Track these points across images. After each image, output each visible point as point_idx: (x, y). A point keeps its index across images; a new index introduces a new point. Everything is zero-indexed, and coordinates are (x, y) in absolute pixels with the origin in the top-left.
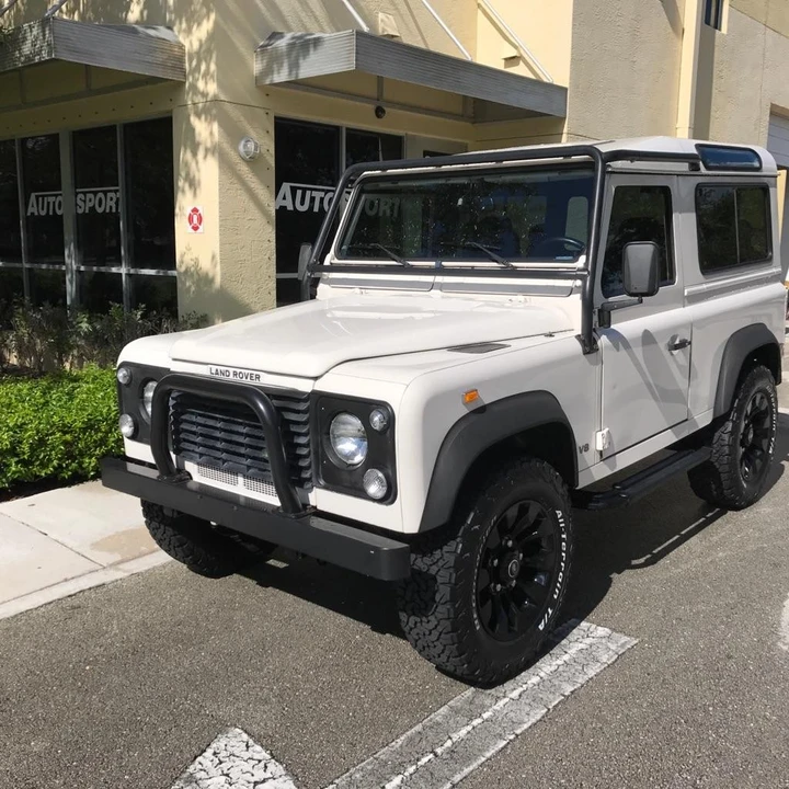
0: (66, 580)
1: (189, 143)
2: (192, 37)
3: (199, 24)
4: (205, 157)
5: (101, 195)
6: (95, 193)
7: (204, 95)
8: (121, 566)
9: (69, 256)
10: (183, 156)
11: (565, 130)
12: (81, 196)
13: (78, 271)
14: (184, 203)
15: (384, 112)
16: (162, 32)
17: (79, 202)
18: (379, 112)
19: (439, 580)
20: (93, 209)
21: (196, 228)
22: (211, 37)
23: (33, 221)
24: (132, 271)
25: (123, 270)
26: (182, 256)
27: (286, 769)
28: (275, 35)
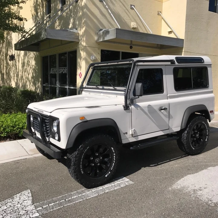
0: (20, 157)
1: (80, 57)
2: (81, 32)
3: (82, 28)
4: (83, 60)
5: (64, 69)
6: (63, 69)
7: (83, 45)
8: (33, 155)
9: (57, 83)
10: (79, 60)
11: (183, 51)
12: (60, 69)
13: (59, 87)
14: (78, 72)
15: (132, 47)
16: (75, 31)
17: (60, 71)
18: (131, 47)
19: (72, 160)
20: (62, 72)
21: (80, 77)
22: (85, 31)
23: (51, 75)
24: (69, 87)
25: (67, 87)
26: (78, 84)
27: (32, 199)
28: (101, 30)
